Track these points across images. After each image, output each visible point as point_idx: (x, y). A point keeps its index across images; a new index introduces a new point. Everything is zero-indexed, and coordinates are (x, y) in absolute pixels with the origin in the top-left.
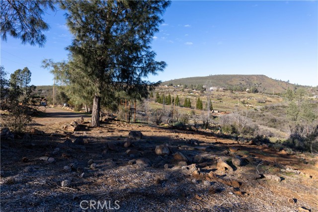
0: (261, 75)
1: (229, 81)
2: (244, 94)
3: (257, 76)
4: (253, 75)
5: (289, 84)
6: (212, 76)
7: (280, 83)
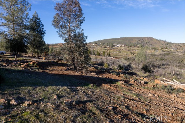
0: (150, 37)
1: (131, 41)
2: (135, 48)
3: (147, 38)
4: (145, 37)
5: (165, 42)
6: (122, 38)
7: (160, 42)
